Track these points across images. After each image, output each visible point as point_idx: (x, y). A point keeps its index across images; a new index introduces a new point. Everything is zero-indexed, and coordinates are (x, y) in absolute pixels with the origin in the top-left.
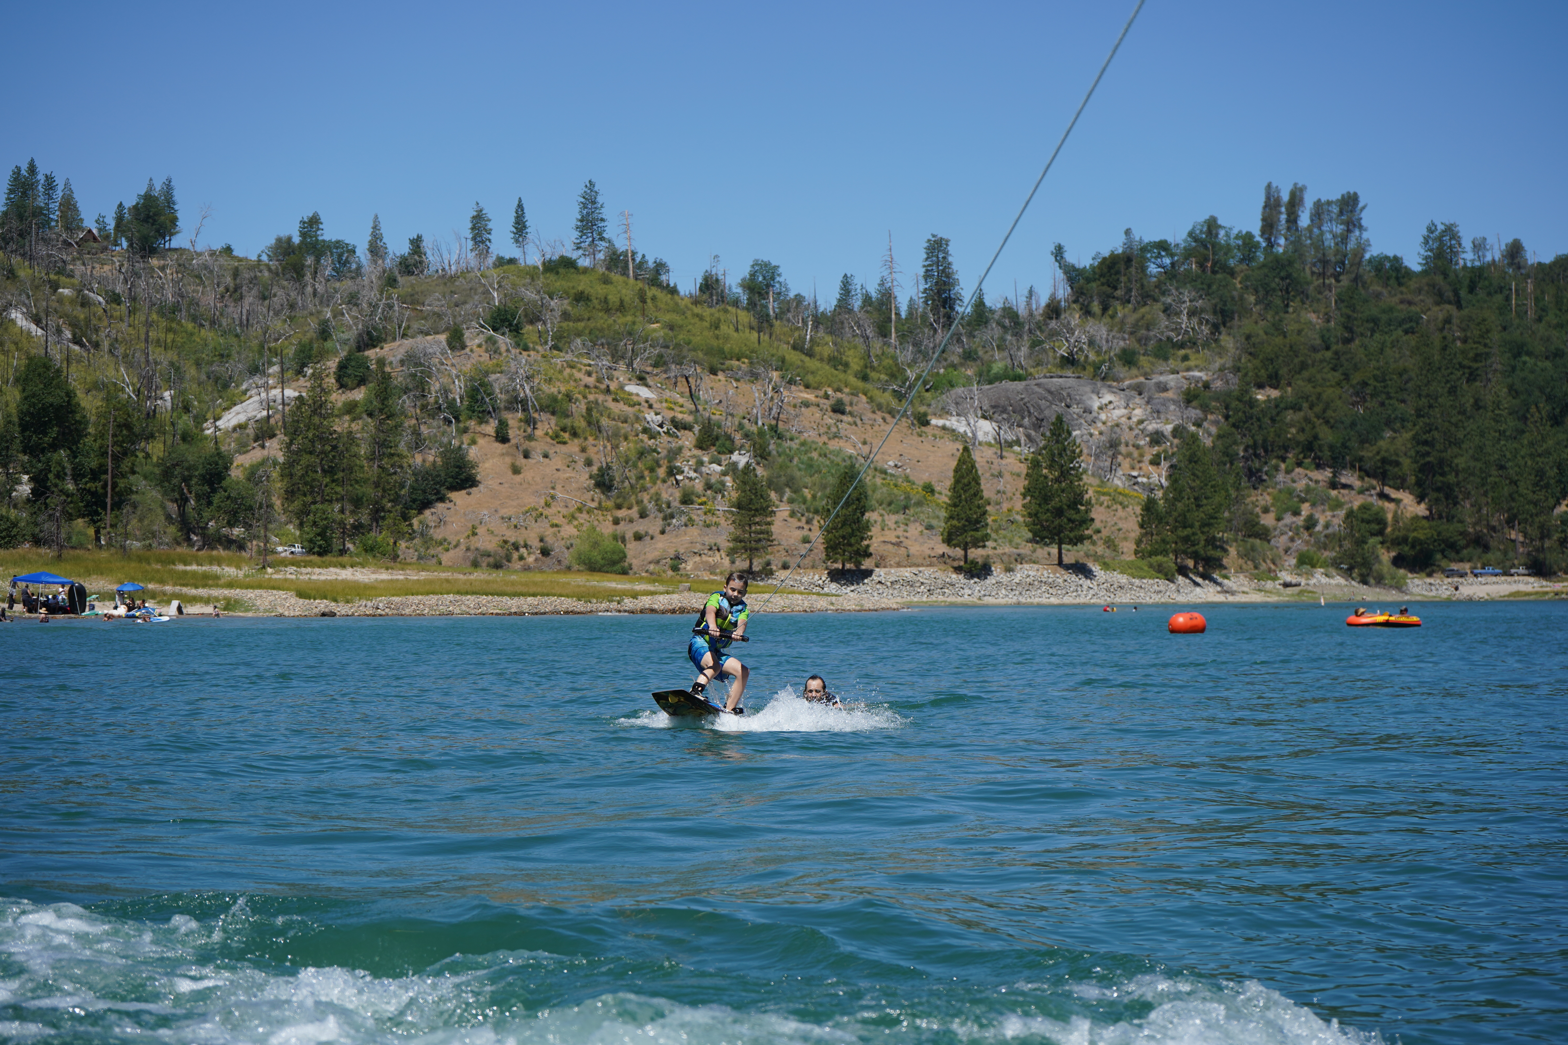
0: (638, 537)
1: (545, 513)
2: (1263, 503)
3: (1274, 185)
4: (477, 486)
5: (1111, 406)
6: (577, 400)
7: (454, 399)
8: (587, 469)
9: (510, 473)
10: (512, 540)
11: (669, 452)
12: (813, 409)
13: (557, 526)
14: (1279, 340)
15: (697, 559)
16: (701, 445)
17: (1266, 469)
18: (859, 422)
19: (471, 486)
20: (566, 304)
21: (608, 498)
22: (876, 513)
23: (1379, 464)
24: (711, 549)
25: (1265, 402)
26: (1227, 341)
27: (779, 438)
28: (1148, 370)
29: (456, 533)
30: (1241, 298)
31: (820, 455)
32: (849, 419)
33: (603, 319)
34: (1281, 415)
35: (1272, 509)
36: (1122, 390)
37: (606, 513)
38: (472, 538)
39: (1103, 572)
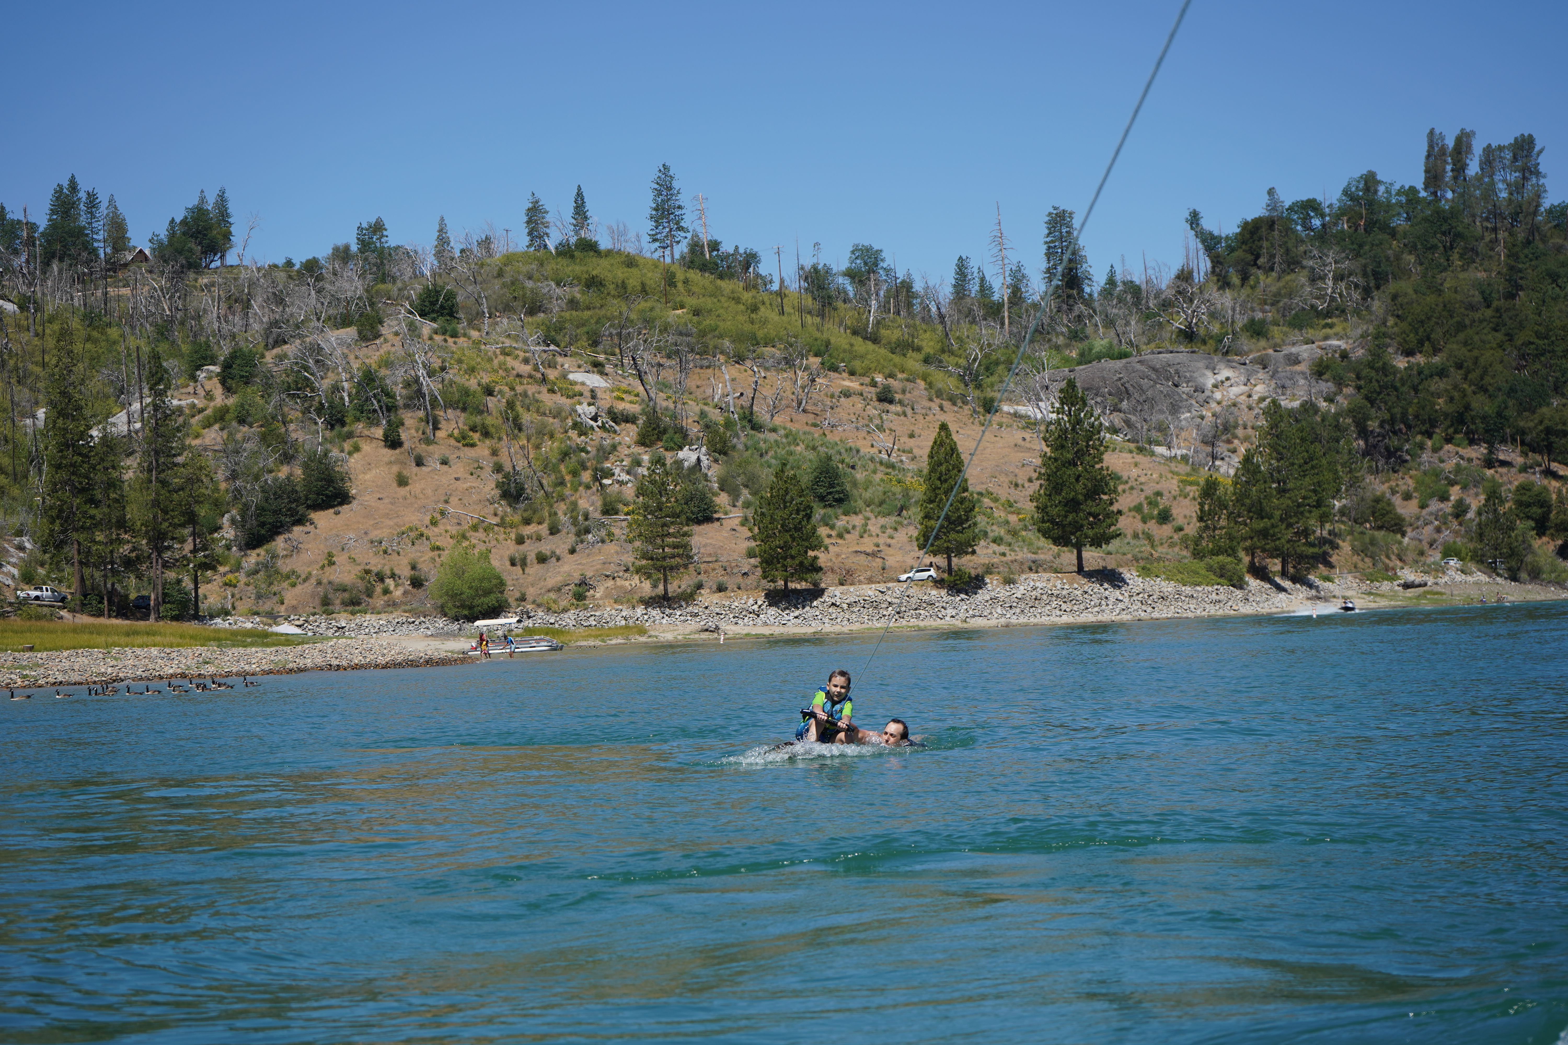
0: (542, 559)
1: (426, 532)
2: (1404, 488)
3: (1437, 131)
4: (350, 502)
5: (1227, 384)
6: (500, 392)
7: (342, 398)
8: (495, 476)
9: (395, 484)
10: (375, 570)
11: (598, 450)
12: (855, 399)
13: (438, 548)
14: (1431, 299)
15: (610, 583)
16: (644, 441)
17: (1407, 447)
18: (909, 411)
19: (341, 504)
20: (577, 292)
21: (515, 509)
22: (860, 516)
23: (1543, 436)
24: (627, 570)
25: (1406, 369)
26: (1377, 305)
27: (753, 428)
28: (1278, 341)
29: (310, 563)
30: (1398, 258)
31: (807, 447)
32: (899, 408)
33: (615, 306)
34: (1426, 383)
35: (1415, 494)
36: (1245, 364)
37: (509, 530)
38: (327, 569)
39: (1140, 579)
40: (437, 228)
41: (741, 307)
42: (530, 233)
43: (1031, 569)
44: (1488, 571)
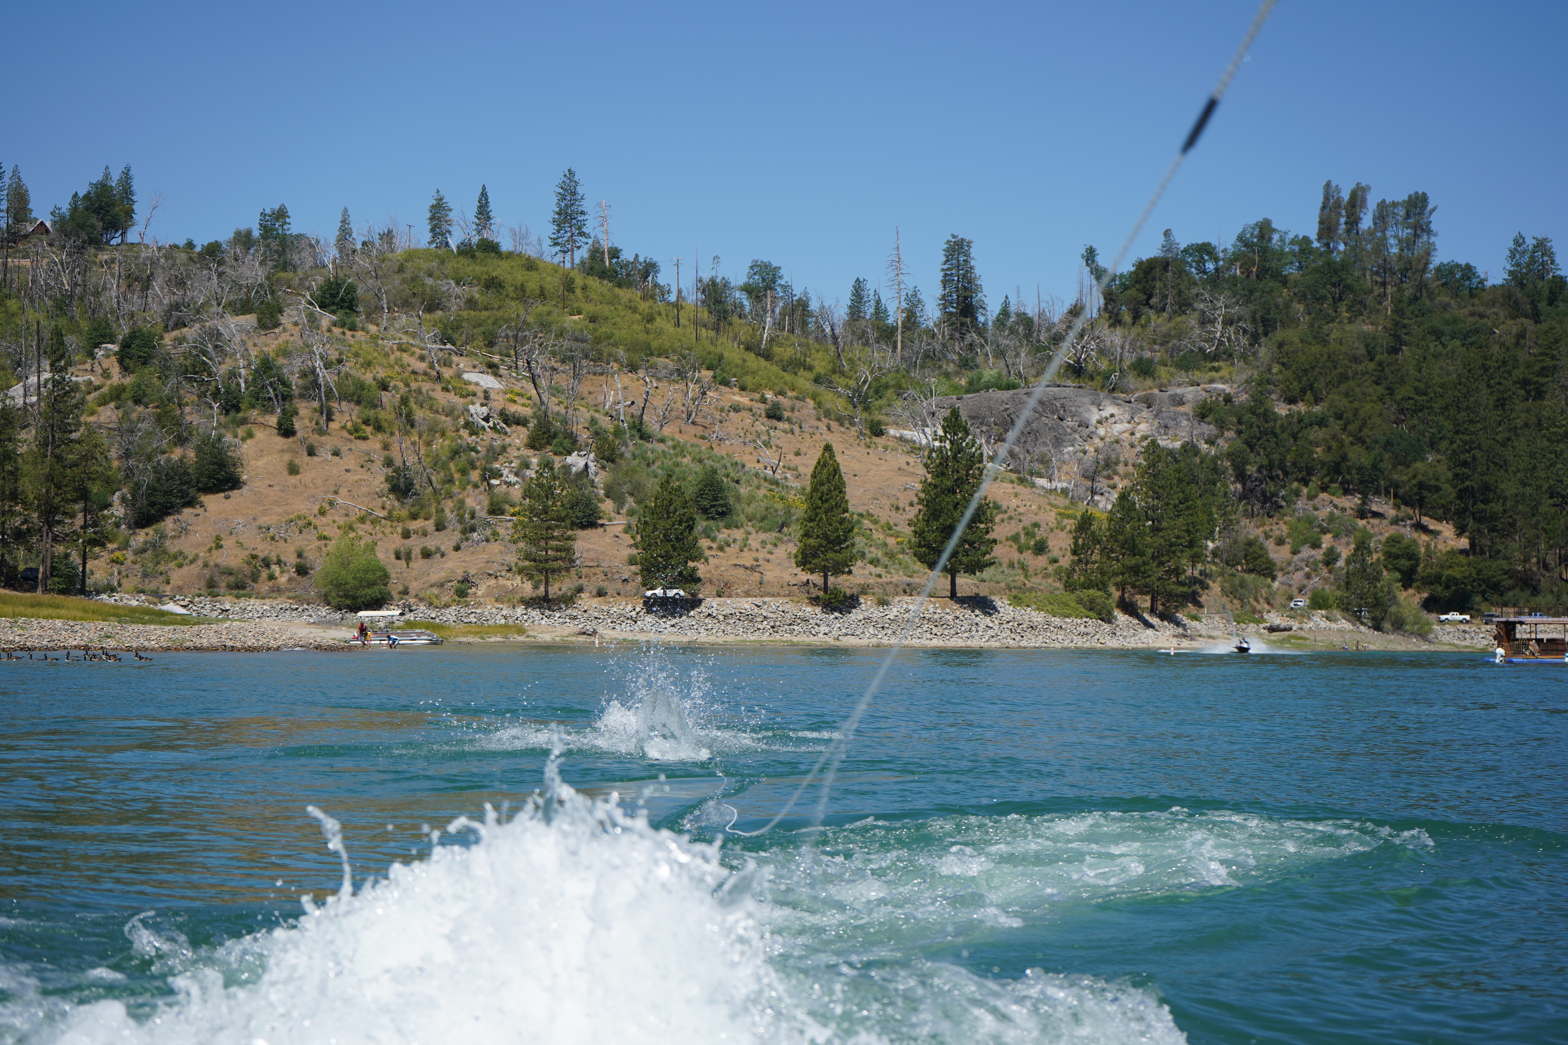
0: (426, 554)
1: (314, 521)
2: (1277, 533)
3: (1334, 184)
4: (240, 488)
5: (1111, 420)
7: (238, 384)
8: (385, 470)
9: (286, 473)
10: (261, 555)
11: (488, 450)
12: (744, 414)
13: (325, 538)
14: (1316, 349)
15: (492, 582)
16: (533, 444)
17: (1283, 493)
18: (796, 429)
19: (232, 488)
20: (476, 292)
21: (403, 503)
22: (742, 530)
23: (1416, 490)
24: (509, 570)
25: (1287, 416)
26: (1264, 352)
27: (641, 438)
28: (1165, 381)
29: (198, 545)
30: (1287, 306)
31: (694, 459)
32: (785, 426)
33: (514, 309)
34: (1305, 431)
35: (1288, 540)
36: (1130, 402)
37: (395, 524)
38: (214, 552)
39: (1011, 608)
40: (340, 218)
41: (638, 316)
42: (432, 230)
43: (905, 592)
44: (1353, 619)
